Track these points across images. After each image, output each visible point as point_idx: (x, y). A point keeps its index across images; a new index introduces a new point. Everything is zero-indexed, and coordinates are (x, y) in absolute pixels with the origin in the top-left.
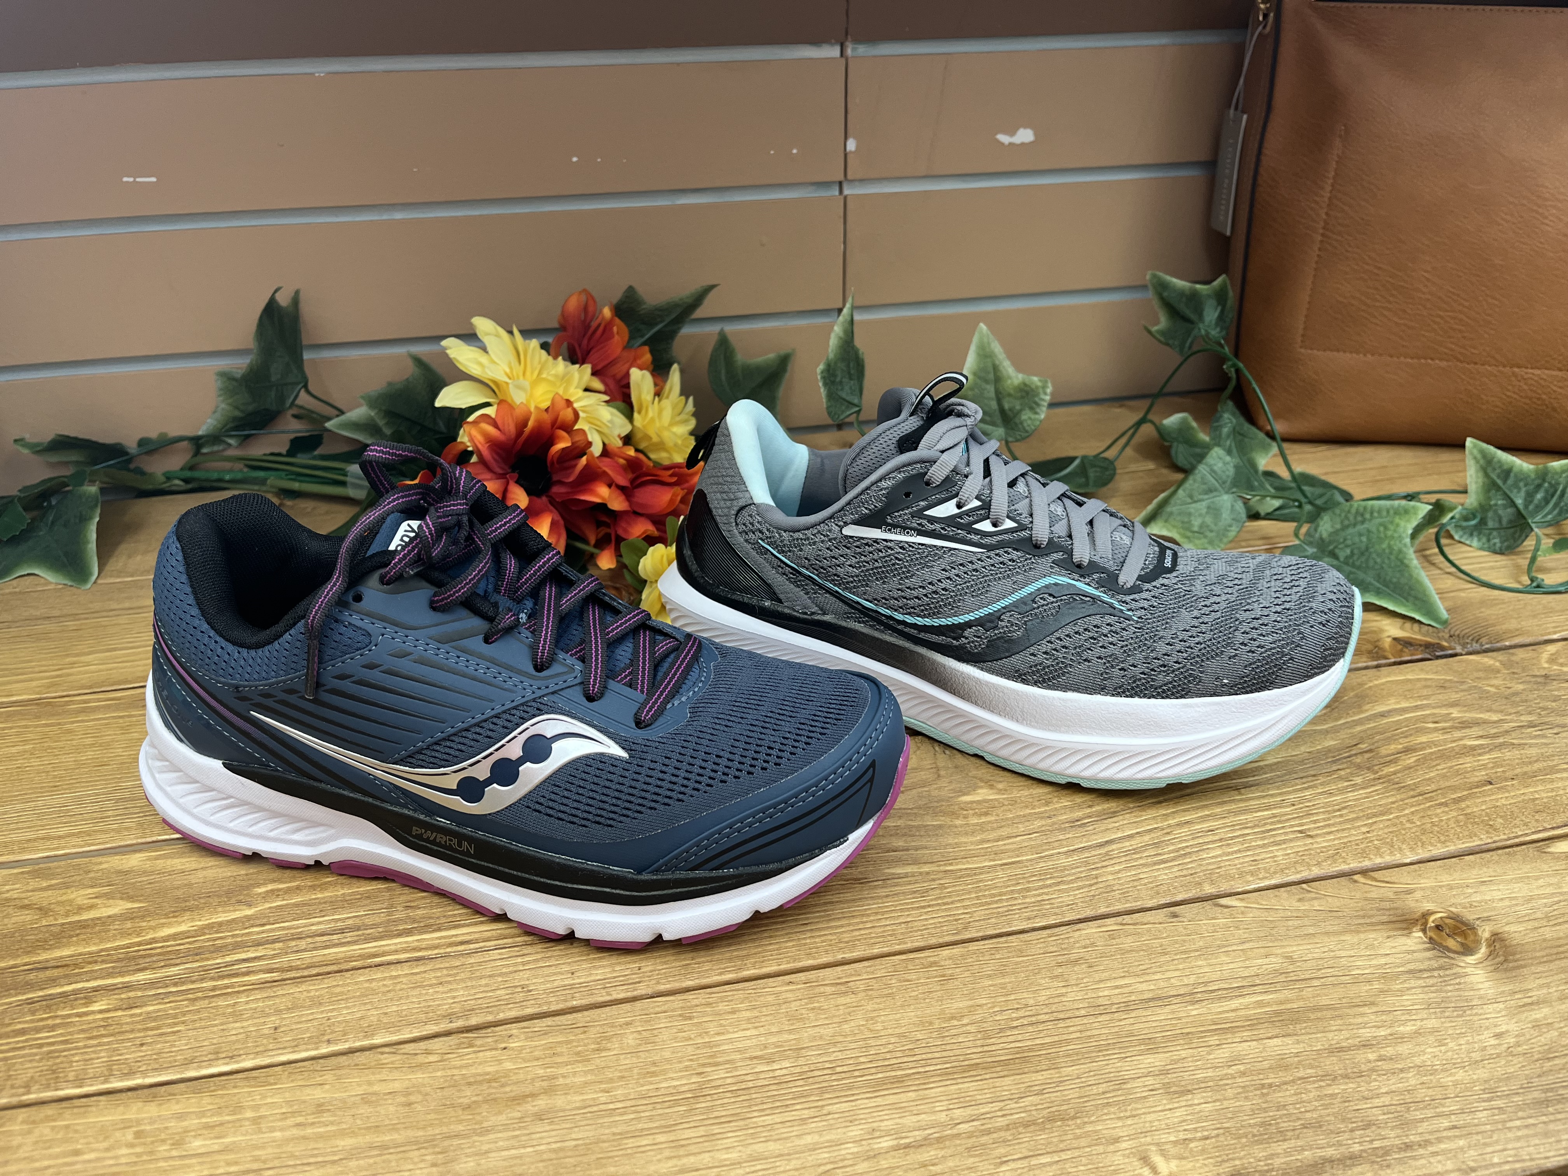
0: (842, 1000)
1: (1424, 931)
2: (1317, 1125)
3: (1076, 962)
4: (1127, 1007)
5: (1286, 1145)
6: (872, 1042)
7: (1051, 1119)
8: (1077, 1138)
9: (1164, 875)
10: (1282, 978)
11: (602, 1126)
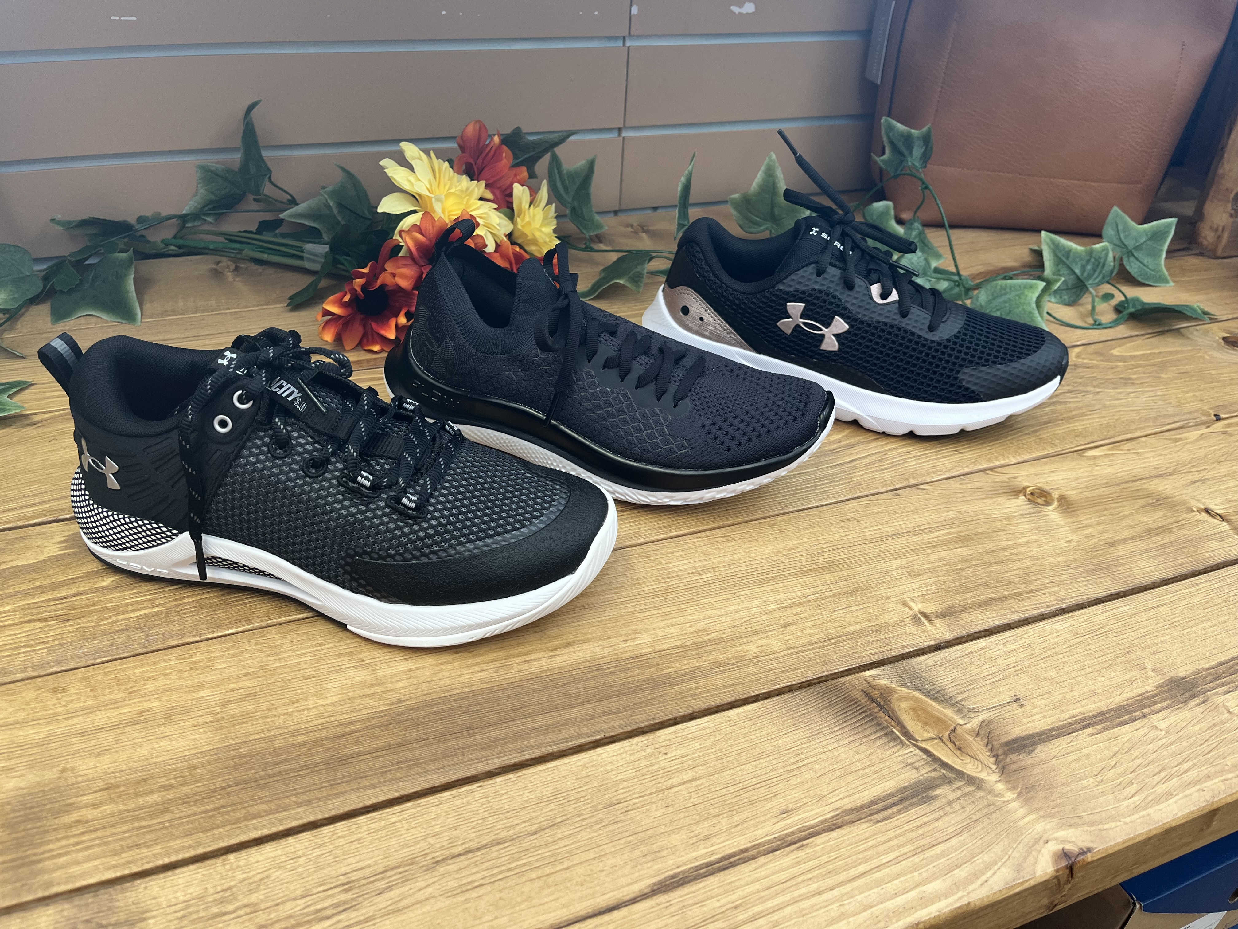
0: (730, 544)
1: (1025, 496)
2: (986, 584)
3: (850, 520)
4: (881, 539)
5: (972, 594)
6: (752, 563)
7: (855, 591)
8: (870, 598)
9: (887, 475)
10: (958, 521)
11: (620, 609)
